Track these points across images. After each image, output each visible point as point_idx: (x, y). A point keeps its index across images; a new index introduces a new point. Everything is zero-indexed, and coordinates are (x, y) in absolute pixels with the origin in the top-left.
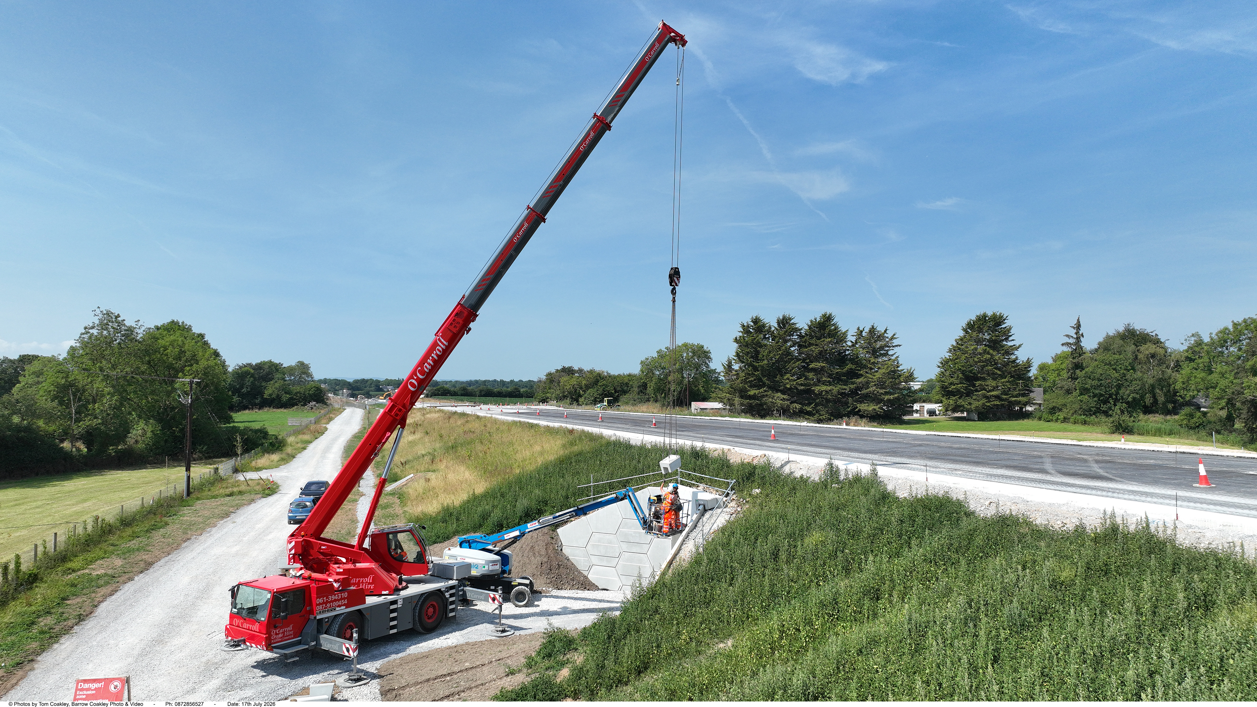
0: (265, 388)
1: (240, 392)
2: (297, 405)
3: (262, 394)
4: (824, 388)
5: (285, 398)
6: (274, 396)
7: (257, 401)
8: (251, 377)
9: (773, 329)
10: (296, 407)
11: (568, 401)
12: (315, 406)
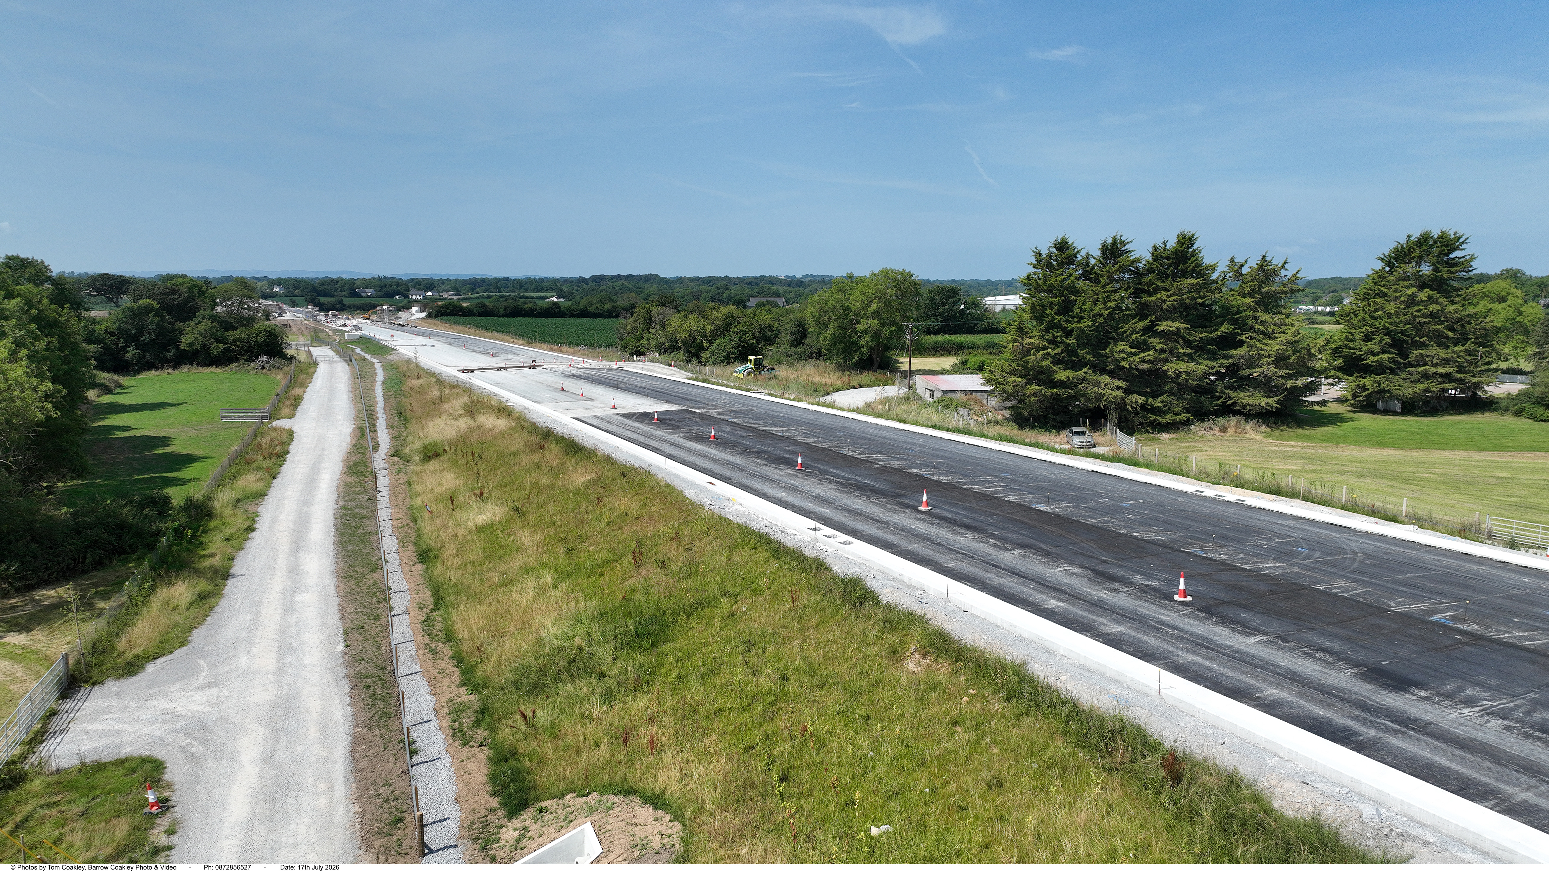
0: (181, 333)
1: (138, 340)
2: (237, 360)
3: (176, 343)
4: (1183, 366)
5: (217, 348)
6: (197, 346)
7: (170, 354)
8: (155, 315)
9: (1093, 262)
10: (235, 364)
11: (682, 354)
12: (267, 362)
